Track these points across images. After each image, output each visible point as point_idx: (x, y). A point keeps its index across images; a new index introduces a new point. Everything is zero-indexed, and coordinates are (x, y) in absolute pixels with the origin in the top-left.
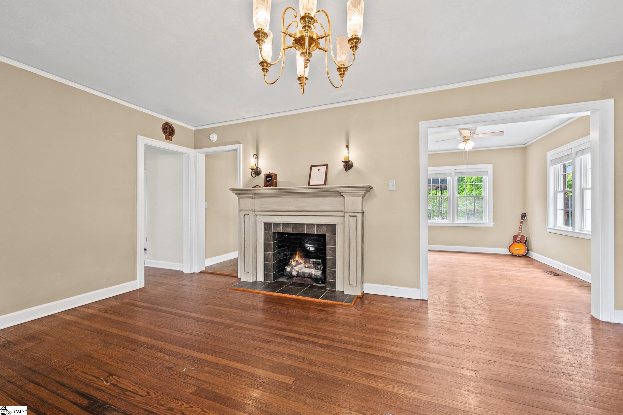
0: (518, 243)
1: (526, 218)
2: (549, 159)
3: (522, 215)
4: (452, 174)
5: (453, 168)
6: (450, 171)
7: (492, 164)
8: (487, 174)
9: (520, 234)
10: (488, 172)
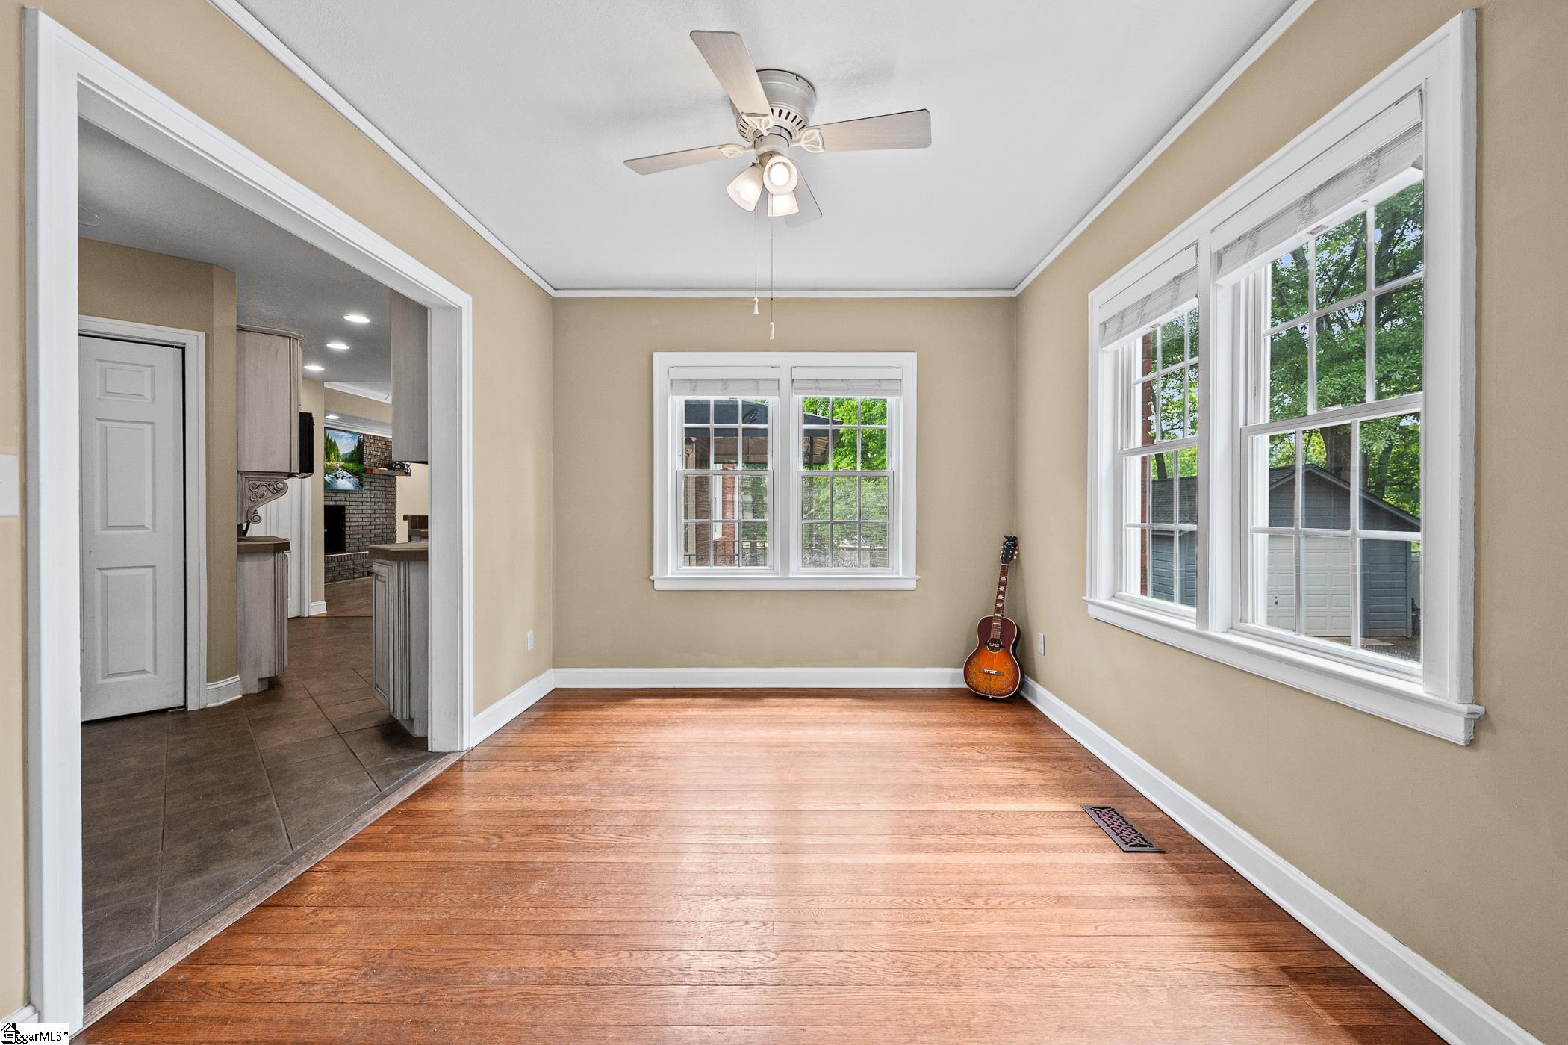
0: (992, 649)
1: (1018, 556)
2: (1096, 318)
3: (1004, 543)
4: (780, 382)
5: (785, 360)
6: (773, 374)
7: (915, 353)
8: (899, 392)
9: (1000, 615)
10: (903, 382)
